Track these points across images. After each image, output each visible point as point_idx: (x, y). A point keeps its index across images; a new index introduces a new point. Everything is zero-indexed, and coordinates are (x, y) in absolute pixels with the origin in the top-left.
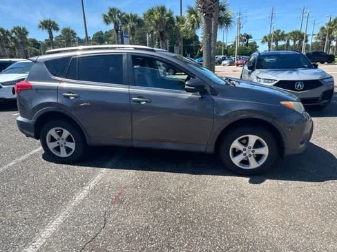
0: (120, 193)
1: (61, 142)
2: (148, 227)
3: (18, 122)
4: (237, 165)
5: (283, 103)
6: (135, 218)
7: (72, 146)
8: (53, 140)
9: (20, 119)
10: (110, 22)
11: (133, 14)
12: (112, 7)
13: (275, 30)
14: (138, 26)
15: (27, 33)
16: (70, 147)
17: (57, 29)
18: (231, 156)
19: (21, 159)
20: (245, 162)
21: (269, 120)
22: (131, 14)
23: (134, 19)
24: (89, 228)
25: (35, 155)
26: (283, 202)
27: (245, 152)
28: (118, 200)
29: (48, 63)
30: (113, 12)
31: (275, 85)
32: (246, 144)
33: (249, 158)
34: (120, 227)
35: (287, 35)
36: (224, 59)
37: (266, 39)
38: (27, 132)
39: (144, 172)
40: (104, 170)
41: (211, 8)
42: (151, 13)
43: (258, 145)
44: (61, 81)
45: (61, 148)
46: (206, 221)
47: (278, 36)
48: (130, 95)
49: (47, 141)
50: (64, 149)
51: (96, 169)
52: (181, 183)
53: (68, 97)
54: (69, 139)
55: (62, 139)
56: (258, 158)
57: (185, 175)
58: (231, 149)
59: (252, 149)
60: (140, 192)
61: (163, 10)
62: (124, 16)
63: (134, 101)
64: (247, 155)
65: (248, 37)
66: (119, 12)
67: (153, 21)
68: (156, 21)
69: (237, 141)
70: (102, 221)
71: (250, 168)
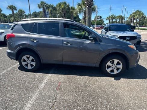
0: (59, 85)
1: (29, 62)
2: (76, 101)
3: (7, 52)
4: (109, 72)
6: (69, 97)
7: (34, 64)
8: (24, 61)
9: (9, 51)
10: (41, 8)
11: (52, 5)
12: (42, 1)
13: (112, 15)
14: (54, 10)
15: (1, 11)
16: (32, 64)
17: (16, 10)
18: (106, 69)
19: (8, 70)
20: (112, 71)
21: (124, 53)
23: (52, 7)
24: (49, 102)
25: (15, 68)
27: (112, 67)
28: (59, 88)
29: (23, 25)
30: (42, 3)
31: (118, 38)
32: (113, 63)
33: (114, 69)
34: (63, 101)
35: (116, 17)
36: (91, 26)
37: (108, 18)
38: (11, 57)
39: (68, 75)
40: (49, 75)
41: (90, 4)
42: (60, 5)
43: (118, 64)
45: (28, 64)
46: (101, 97)
47: (113, 17)
48: (63, 41)
49: (22, 61)
50: (30, 66)
53: (33, 41)
54: (32, 61)
55: (29, 60)
56: (118, 69)
59: (115, 66)
61: (65, 4)
62: (47, 5)
63: (65, 44)
64: (113, 68)
65: (101, 17)
66: (45, 3)
67: (61, 8)
68: (62, 8)
69: (109, 62)
70: (54, 98)
71: (114, 73)
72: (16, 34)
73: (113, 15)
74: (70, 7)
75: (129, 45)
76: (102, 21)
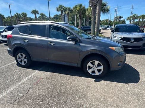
0: (39, 81)
1: (23, 59)
2: (43, 95)
3: (8, 50)
4: (90, 73)
5: (110, 47)
7: (26, 60)
8: (19, 58)
10: (59, 11)
11: (69, 7)
12: (60, 5)
14: (70, 12)
15: (27, 15)
17: (38, 14)
18: (87, 69)
19: (8, 65)
20: (93, 72)
22: (68, 8)
23: (69, 9)
25: (14, 63)
26: (104, 91)
27: (93, 68)
30: (61, 7)
31: (121, 39)
32: (94, 65)
34: (33, 94)
35: (139, 17)
36: (108, 27)
37: (129, 19)
39: (52, 73)
40: (37, 71)
41: (95, 5)
42: (76, 7)
43: (99, 65)
44: (23, 35)
45: (22, 61)
47: (135, 17)
48: (47, 41)
49: (17, 58)
50: (24, 62)
51: (35, 70)
52: (65, 79)
53: (25, 41)
54: (25, 58)
55: (23, 57)
57: (68, 75)
58: (87, 66)
59: (96, 67)
61: (81, 6)
62: (65, 8)
63: (49, 44)
64: (94, 69)
66: (63, 6)
68: (78, 10)
69: (90, 63)
70: (27, 91)
71: (96, 75)
72: (13, 35)
73: (135, 15)
74: (86, 8)
76: (124, 22)
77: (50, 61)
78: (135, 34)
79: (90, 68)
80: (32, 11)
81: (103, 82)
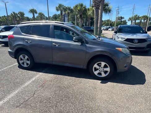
0: (44, 83)
1: (25, 61)
2: (50, 98)
3: (9, 51)
4: (96, 75)
5: (117, 48)
6: (47, 93)
7: (29, 62)
8: (21, 59)
9: (9, 50)
10: (59, 10)
11: (69, 7)
12: (60, 4)
13: (135, 15)
14: (71, 12)
15: (24, 14)
16: (28, 63)
17: (36, 13)
18: (94, 71)
19: (9, 67)
20: (100, 74)
21: (110, 56)
22: (68, 7)
23: (69, 9)
24: (26, 96)
25: (15, 65)
26: (112, 92)
27: (99, 69)
28: (42, 86)
29: (21, 28)
30: (60, 6)
32: (100, 66)
33: (102, 72)
34: (39, 97)
35: (140, 17)
36: (109, 28)
38: (11, 56)
39: (57, 75)
40: (41, 73)
41: (98, 5)
42: (76, 7)
43: (105, 66)
44: (25, 35)
45: (25, 63)
46: (76, 97)
49: (19, 60)
50: (26, 64)
51: (38, 73)
52: (70, 81)
53: (28, 42)
54: (28, 60)
55: (25, 59)
56: (106, 72)
57: (73, 78)
58: (93, 68)
59: (103, 68)
60: (52, 84)
61: (82, 5)
62: (65, 7)
65: (122, 18)
66: (63, 6)
67: (77, 10)
68: (79, 10)
69: (96, 64)
70: (33, 94)
71: (102, 76)
72: (15, 36)
73: (137, 15)
74: (87, 8)
75: (117, 47)
77: (54, 63)
78: (139, 35)
79: (96, 69)
80: (30, 10)
81: (109, 83)
